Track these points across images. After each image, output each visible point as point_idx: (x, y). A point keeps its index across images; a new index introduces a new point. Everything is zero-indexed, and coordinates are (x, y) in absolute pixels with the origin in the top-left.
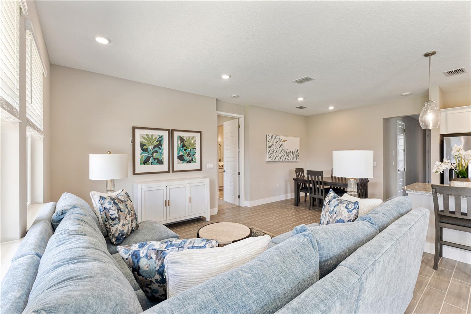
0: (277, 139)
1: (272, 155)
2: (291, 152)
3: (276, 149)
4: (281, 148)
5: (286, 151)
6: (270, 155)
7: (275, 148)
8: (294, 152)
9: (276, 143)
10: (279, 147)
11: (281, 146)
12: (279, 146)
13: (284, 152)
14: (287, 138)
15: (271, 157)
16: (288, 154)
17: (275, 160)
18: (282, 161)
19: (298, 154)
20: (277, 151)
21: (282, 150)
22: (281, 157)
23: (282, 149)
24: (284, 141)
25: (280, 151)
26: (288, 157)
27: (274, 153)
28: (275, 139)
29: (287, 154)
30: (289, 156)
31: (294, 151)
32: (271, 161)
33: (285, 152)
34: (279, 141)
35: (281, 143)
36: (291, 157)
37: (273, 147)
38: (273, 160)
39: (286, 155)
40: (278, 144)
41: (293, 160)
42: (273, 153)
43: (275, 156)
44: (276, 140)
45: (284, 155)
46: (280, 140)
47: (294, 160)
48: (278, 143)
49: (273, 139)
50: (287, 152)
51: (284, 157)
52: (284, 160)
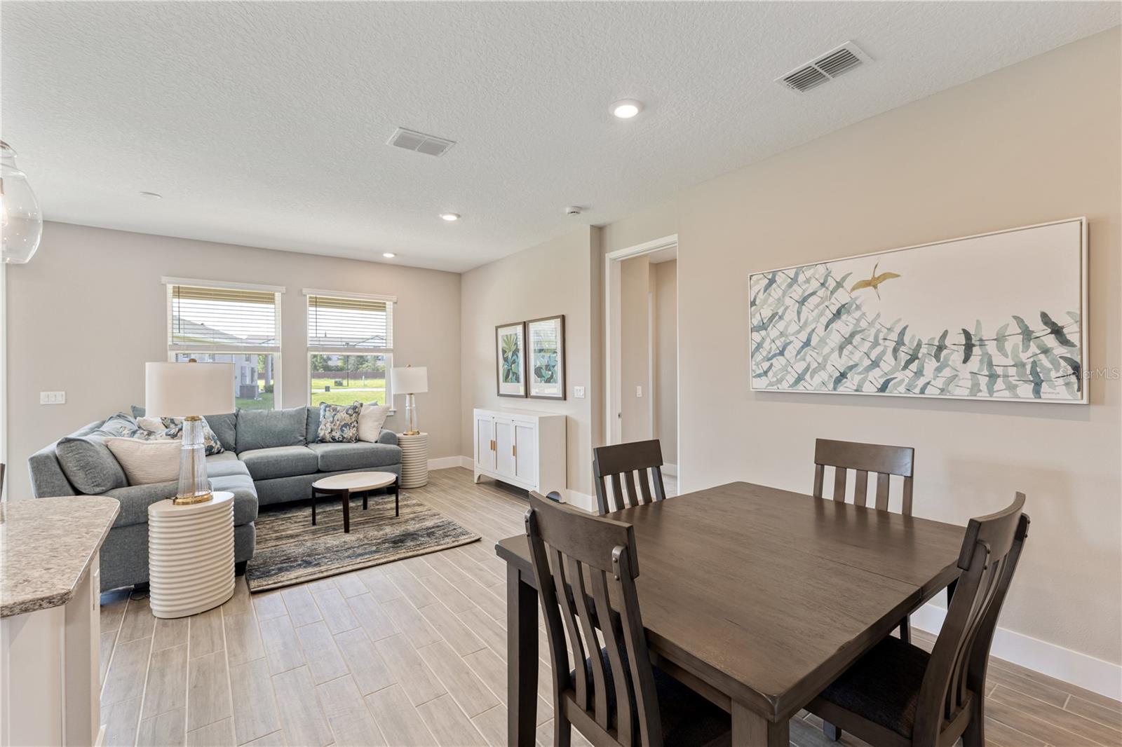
0: (808, 281)
1: (774, 361)
2: (955, 338)
3: (798, 332)
4: (843, 327)
5: (894, 336)
6: (766, 365)
7: (794, 328)
8: (1000, 339)
9: (803, 302)
10: (824, 320)
11: (838, 314)
12: (822, 314)
13: (867, 345)
14: (887, 262)
15: (770, 374)
16: (913, 358)
17: (800, 388)
18: (858, 397)
19: (1060, 350)
20: (813, 343)
21: (853, 335)
22: (843, 375)
23: (847, 331)
24: (872, 283)
25: (835, 339)
26: (919, 373)
27: (790, 352)
28: (790, 286)
29: (903, 357)
30: (930, 365)
31: (988, 333)
32: (774, 389)
33: (876, 344)
34: (821, 293)
35: (842, 297)
36: (947, 372)
37: (781, 326)
38: (784, 387)
39: (888, 363)
40: (817, 306)
41: (984, 395)
42: (782, 353)
43: (800, 367)
44: (797, 293)
45: (867, 362)
46: (831, 284)
47: (1002, 394)
48: (814, 300)
49: (776, 292)
50: (900, 342)
51: (876, 372)
52: (869, 389)
